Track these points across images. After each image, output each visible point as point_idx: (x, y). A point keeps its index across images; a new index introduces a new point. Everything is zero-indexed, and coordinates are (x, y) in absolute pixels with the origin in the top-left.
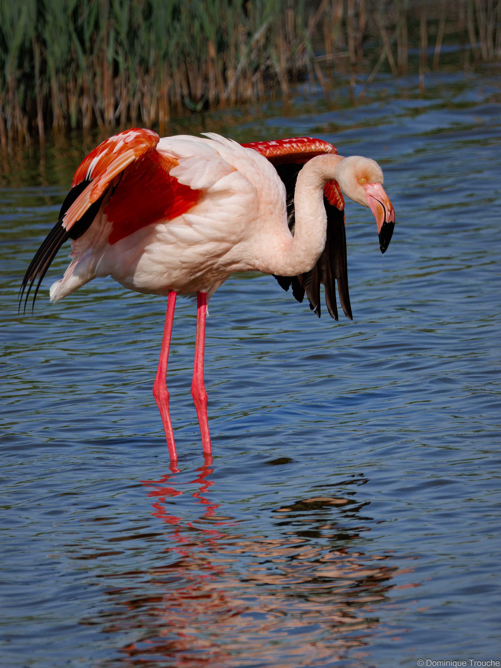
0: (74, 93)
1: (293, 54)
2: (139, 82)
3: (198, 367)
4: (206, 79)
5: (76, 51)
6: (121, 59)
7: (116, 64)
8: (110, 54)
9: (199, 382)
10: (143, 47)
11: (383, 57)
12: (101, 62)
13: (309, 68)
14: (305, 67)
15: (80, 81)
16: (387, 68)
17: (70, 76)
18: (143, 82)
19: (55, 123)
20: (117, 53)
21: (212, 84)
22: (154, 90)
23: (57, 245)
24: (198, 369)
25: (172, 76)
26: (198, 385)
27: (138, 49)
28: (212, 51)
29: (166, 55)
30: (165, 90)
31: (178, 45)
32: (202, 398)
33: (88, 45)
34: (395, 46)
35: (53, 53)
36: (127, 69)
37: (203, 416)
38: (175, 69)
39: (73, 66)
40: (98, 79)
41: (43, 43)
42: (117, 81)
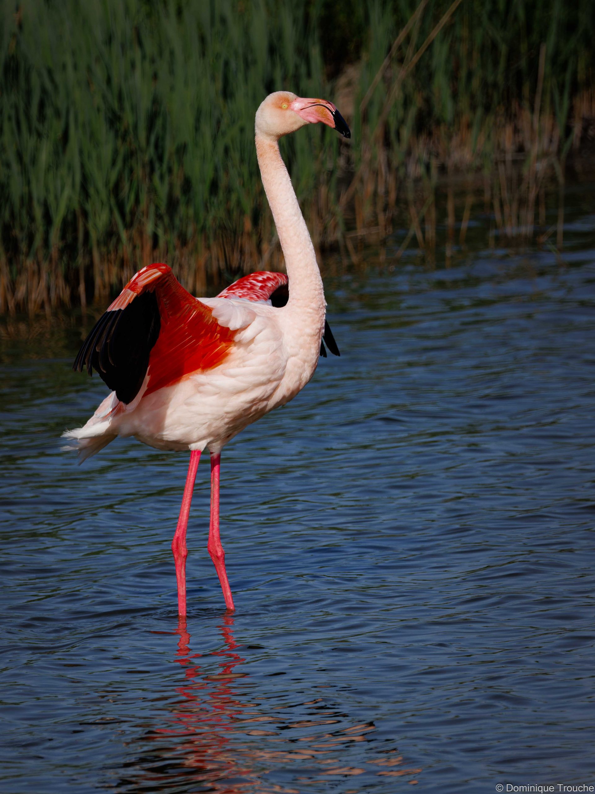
0: (115, 263)
1: (325, 228)
2: (177, 253)
3: (214, 525)
4: (242, 252)
5: (116, 225)
6: (160, 232)
7: (155, 238)
8: (149, 228)
9: (216, 539)
10: (181, 220)
11: (411, 233)
12: (141, 233)
13: (341, 243)
14: (337, 242)
15: (120, 252)
16: (414, 243)
17: (111, 247)
18: (182, 255)
19: (97, 292)
20: (156, 225)
21: (247, 257)
22: (192, 262)
23: (104, 323)
24: (214, 527)
25: (208, 248)
26: (215, 542)
27: (177, 222)
28: (248, 225)
29: (203, 229)
30: (202, 261)
31: (215, 219)
32: (219, 554)
33: (128, 218)
34: (423, 221)
35: (95, 225)
36: (167, 243)
37: (221, 571)
38: (212, 241)
39: (114, 240)
40: (138, 252)
41: (85, 214)
42: (157, 253)
